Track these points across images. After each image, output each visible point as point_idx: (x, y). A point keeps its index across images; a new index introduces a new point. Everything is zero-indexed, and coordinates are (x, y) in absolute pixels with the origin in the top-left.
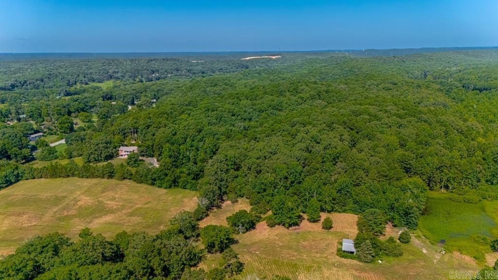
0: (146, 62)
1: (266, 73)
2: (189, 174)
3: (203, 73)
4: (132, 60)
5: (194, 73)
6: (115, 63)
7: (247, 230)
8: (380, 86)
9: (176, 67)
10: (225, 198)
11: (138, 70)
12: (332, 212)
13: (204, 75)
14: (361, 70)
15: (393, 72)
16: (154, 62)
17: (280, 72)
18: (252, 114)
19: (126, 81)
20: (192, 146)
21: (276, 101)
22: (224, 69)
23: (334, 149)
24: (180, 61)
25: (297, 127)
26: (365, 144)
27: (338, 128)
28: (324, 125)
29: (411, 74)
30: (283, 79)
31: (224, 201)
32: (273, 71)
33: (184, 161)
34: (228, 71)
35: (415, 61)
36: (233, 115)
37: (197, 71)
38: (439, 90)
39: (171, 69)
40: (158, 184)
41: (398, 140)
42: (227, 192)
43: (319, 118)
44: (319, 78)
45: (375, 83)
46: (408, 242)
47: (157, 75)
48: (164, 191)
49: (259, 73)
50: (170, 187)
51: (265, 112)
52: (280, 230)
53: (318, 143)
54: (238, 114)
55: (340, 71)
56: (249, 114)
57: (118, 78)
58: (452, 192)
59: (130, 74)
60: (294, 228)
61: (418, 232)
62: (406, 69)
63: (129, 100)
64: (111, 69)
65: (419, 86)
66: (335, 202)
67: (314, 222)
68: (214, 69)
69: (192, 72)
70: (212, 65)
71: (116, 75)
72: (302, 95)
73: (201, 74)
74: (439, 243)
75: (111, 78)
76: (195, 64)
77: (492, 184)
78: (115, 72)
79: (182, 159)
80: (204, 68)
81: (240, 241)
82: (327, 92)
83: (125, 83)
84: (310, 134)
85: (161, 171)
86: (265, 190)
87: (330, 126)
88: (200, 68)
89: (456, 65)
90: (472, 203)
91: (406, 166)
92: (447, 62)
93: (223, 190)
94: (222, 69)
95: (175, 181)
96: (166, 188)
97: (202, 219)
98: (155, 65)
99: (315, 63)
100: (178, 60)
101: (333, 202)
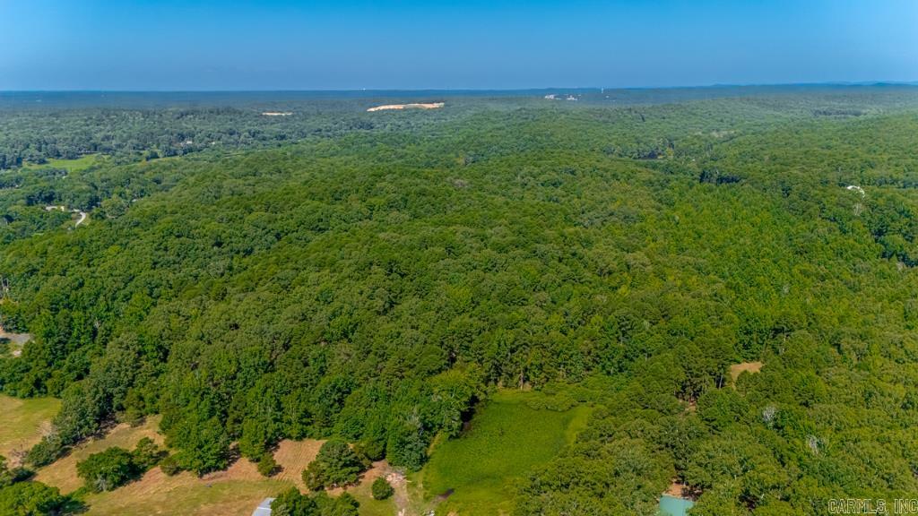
3: (283, 137)
5: (264, 139)
7: (114, 488)
8: (541, 178)
9: (229, 127)
11: (152, 134)
13: (282, 142)
19: (122, 156)
22: (324, 130)
24: (243, 115)
27: (376, 274)
28: (354, 268)
31: (117, 422)
36: (219, 244)
37: (271, 134)
40: (9, 391)
42: (125, 406)
46: (387, 497)
47: (189, 142)
49: (372, 143)
52: (187, 479)
58: (538, 389)
64: (101, 130)
66: (309, 420)
67: (257, 461)
70: (303, 124)
73: (276, 141)
74: (442, 495)
76: (273, 120)
78: (107, 138)
79: (78, 338)
80: (286, 127)
81: (92, 508)
84: (320, 287)
95: (38, 384)
96: (23, 397)
98: (187, 125)
100: (240, 113)
101: (304, 420)
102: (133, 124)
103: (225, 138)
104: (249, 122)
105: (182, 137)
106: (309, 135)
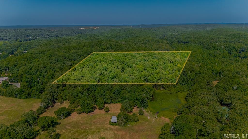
0: (24, 30)
1: (90, 36)
2: (37, 91)
3: (57, 36)
4: (15, 30)
5: (52, 37)
6: (5, 31)
7: (66, 117)
8: (141, 42)
9: (41, 33)
10: (56, 101)
11: (19, 35)
12: (111, 104)
13: (57, 37)
14: (135, 34)
15: (150, 35)
16: (29, 31)
17: (97, 36)
18: (75, 57)
19: (11, 41)
20: (40, 75)
21: (89, 50)
22: (68, 34)
23: (113, 73)
24: (44, 30)
25: (97, 63)
26: (128, 70)
27: (116, 63)
28: (110, 61)
29: (158, 36)
30: (97, 39)
31: (56, 103)
32: (93, 35)
33: (35, 84)
34: (71, 35)
35: (160, 30)
36: (65, 58)
37: (54, 35)
38: (168, 43)
39: (39, 35)
40: (19, 97)
41: (143, 67)
42: (58, 98)
43: (108, 58)
44: (115, 38)
45: (139, 40)
46: (142, 114)
47: (30, 37)
48: (22, 100)
49: (86, 36)
50: (26, 98)
51: (83, 56)
52: (84, 115)
53: (107, 70)
54: (68, 57)
55: (125, 35)
56: (74, 57)
57: (6, 40)
58: (166, 90)
59: (14, 37)
60: (91, 113)
61: (148, 109)
62: (156, 34)
63: (10, 52)
64: (3, 34)
65: (159, 42)
66: (112, 98)
67: (101, 109)
68: (63, 34)
69: (50, 36)
70: (62, 32)
71: (5, 38)
72: (103, 47)
73: (55, 37)
74: (156, 113)
75: (2, 40)
76: (53, 32)
77: (182, 85)
78: (5, 36)
79: (35, 83)
80: (57, 33)
81: (61, 123)
82: (115, 45)
83: (11, 42)
84: (103, 66)
85: (20, 90)
86: (77, 96)
87: (113, 62)
88: (55, 34)
89: (177, 32)
90: (173, 94)
91: (146, 79)
92: (174, 30)
93: (55, 97)
94: (67, 34)
95: (28, 95)
96: (24, 99)
97: (42, 113)
98: (29, 32)
99: (115, 31)
100: (43, 30)
101: (111, 98)
102: (12, 33)
103: (41, 36)
104: (46, 32)
105: (28, 36)
106: (65, 35)
